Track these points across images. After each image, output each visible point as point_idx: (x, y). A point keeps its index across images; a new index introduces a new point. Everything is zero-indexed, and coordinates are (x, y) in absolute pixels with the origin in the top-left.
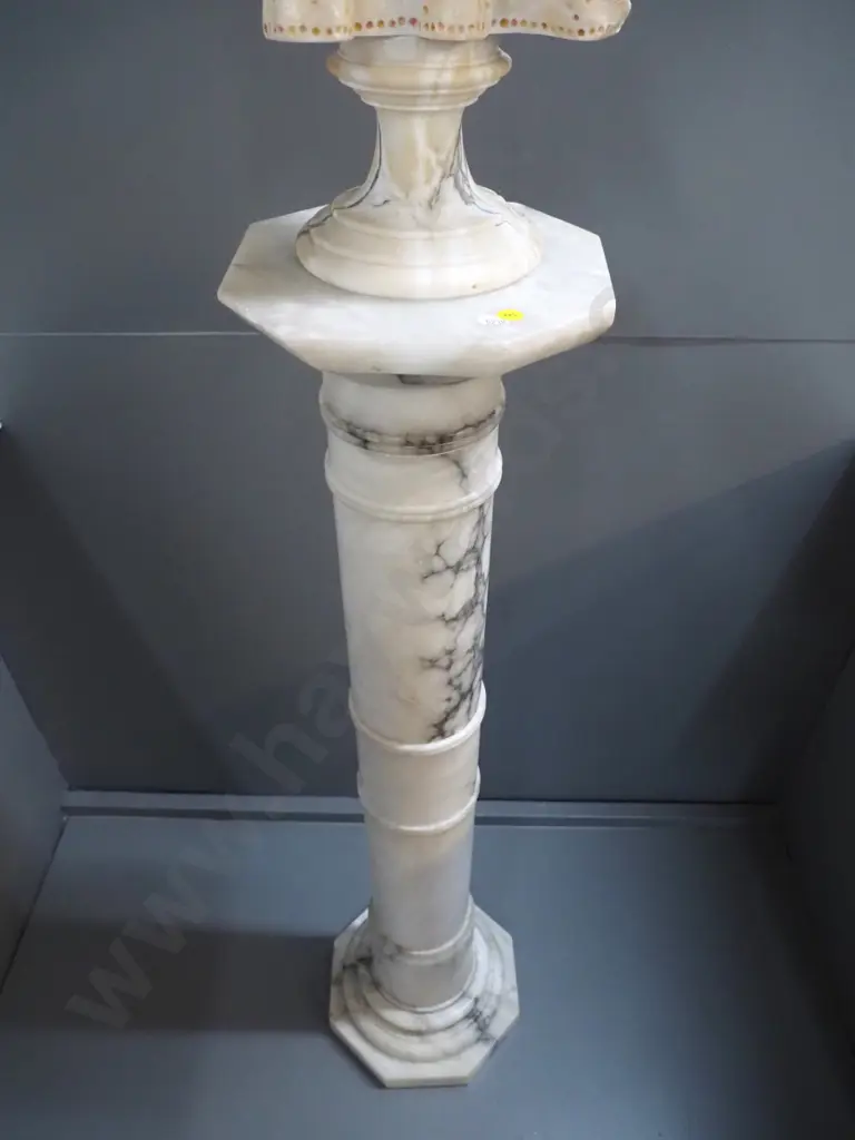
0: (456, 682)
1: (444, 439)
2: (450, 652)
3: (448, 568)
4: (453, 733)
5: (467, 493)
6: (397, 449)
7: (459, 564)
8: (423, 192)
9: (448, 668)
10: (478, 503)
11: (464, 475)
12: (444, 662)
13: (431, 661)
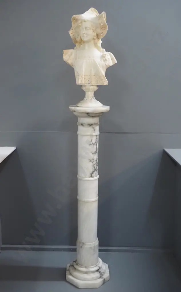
0: (94, 166)
1: (92, 125)
2: (93, 159)
3: (93, 144)
4: (93, 177)
5: (95, 133)
6: (87, 126)
7: (94, 144)
8: (90, 99)
9: (93, 162)
10: (96, 135)
11: (94, 130)
12: (92, 161)
13: (90, 160)
